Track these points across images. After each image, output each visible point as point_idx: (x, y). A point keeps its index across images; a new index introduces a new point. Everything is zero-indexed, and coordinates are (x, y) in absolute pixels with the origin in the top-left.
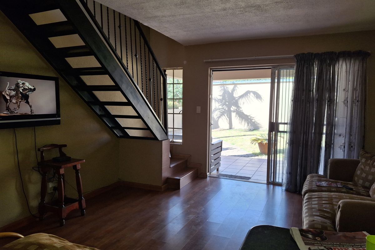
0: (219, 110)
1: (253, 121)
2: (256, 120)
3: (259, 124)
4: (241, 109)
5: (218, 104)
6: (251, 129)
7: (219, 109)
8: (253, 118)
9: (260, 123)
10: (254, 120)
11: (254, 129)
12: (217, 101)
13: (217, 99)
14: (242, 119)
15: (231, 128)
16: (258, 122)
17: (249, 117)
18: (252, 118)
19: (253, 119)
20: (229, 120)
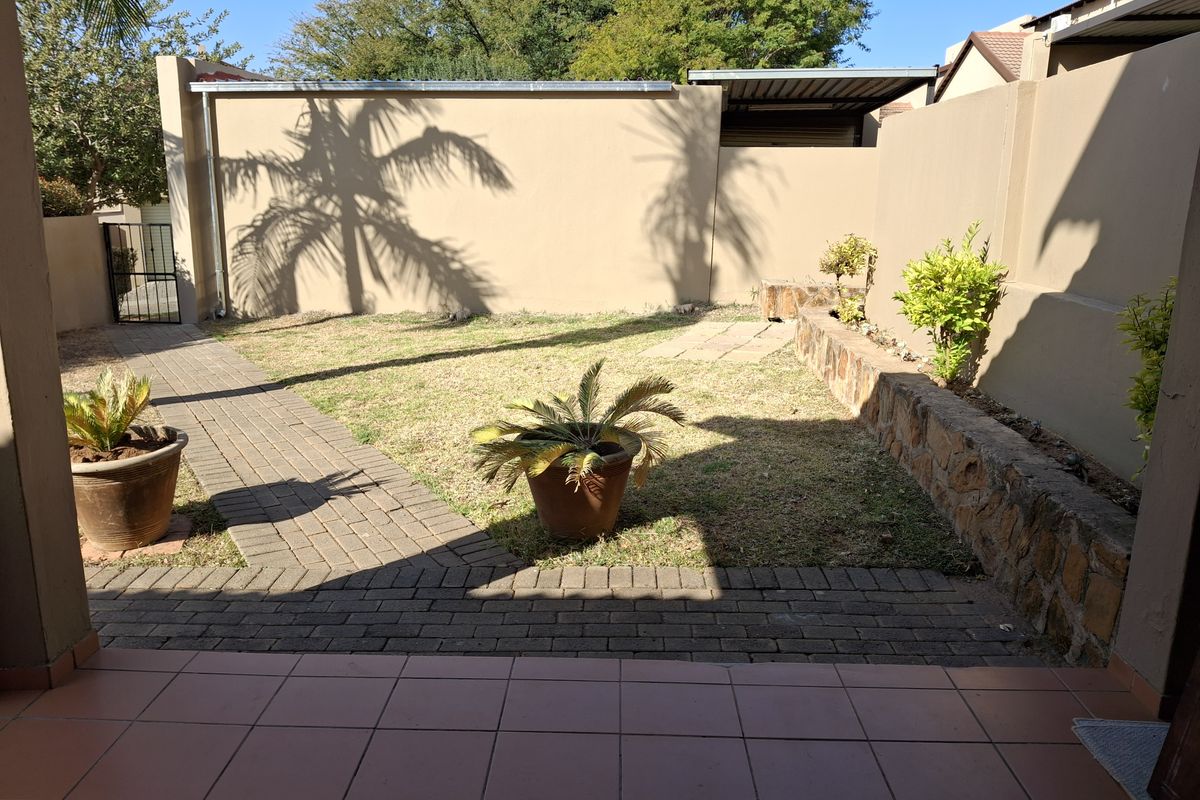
0: (292, 216)
1: (455, 266)
2: (467, 262)
3: (479, 279)
4: (401, 211)
5: (288, 185)
6: (459, 316)
7: (296, 211)
8: (456, 252)
9: (484, 276)
10: (460, 262)
11: (468, 311)
12: (283, 173)
13: (277, 163)
14: (403, 253)
15: (358, 307)
16: (479, 271)
17: (436, 249)
18: (448, 254)
19: (453, 260)
20: (346, 260)
